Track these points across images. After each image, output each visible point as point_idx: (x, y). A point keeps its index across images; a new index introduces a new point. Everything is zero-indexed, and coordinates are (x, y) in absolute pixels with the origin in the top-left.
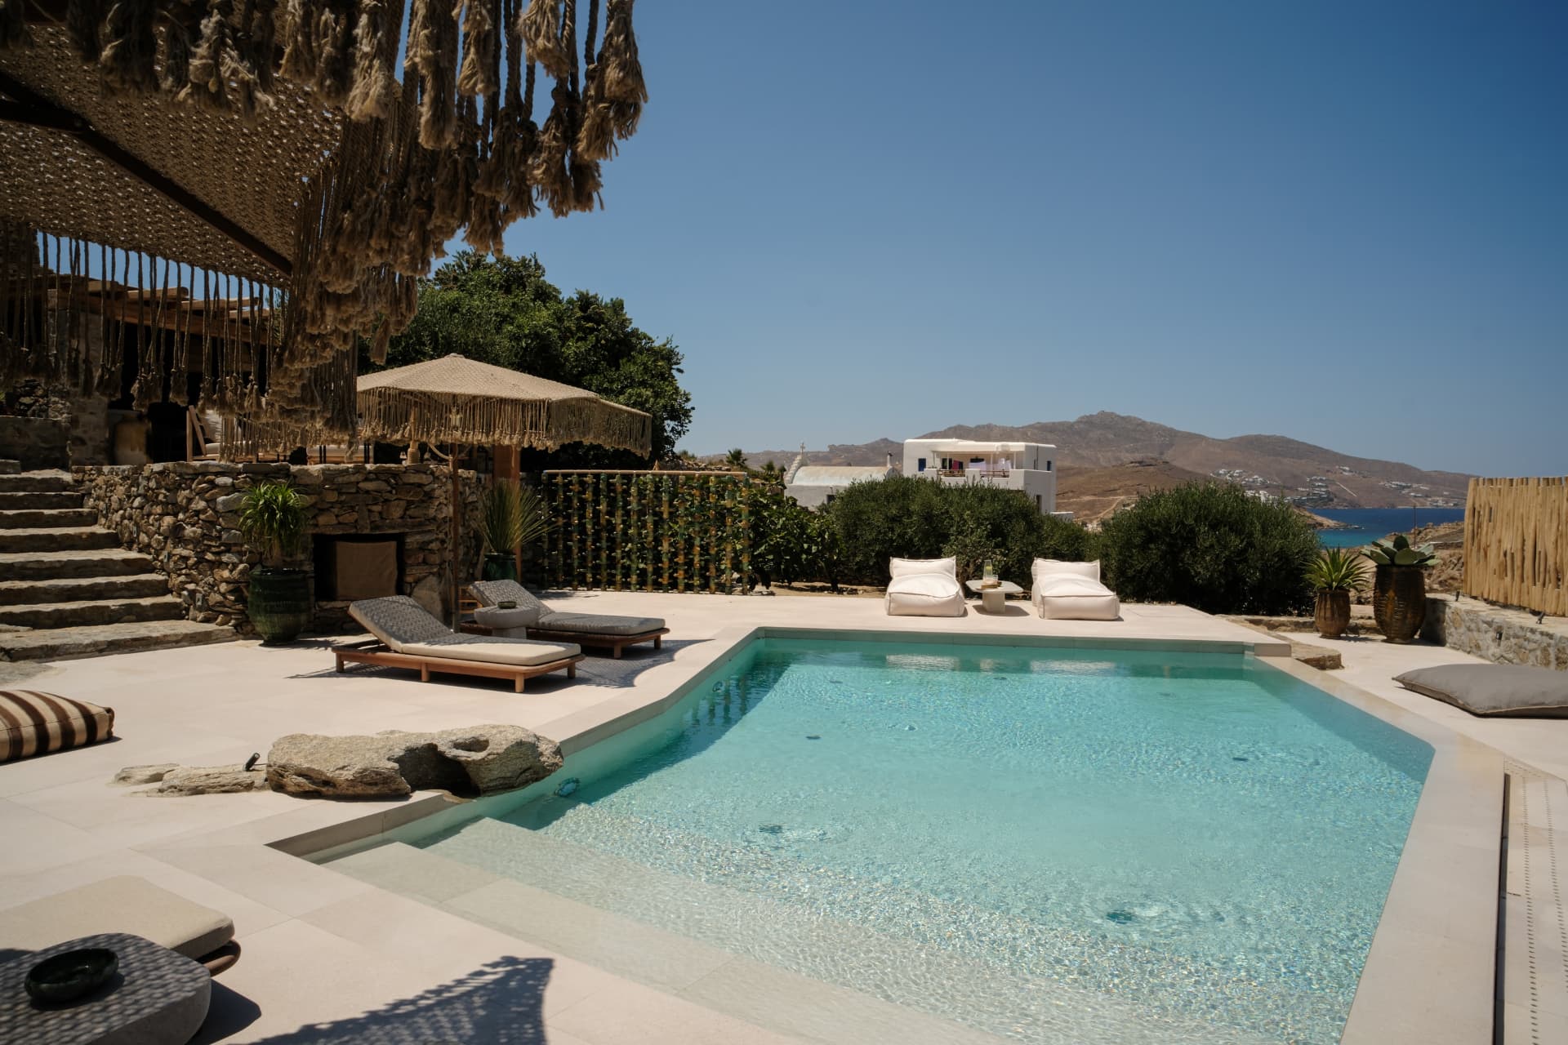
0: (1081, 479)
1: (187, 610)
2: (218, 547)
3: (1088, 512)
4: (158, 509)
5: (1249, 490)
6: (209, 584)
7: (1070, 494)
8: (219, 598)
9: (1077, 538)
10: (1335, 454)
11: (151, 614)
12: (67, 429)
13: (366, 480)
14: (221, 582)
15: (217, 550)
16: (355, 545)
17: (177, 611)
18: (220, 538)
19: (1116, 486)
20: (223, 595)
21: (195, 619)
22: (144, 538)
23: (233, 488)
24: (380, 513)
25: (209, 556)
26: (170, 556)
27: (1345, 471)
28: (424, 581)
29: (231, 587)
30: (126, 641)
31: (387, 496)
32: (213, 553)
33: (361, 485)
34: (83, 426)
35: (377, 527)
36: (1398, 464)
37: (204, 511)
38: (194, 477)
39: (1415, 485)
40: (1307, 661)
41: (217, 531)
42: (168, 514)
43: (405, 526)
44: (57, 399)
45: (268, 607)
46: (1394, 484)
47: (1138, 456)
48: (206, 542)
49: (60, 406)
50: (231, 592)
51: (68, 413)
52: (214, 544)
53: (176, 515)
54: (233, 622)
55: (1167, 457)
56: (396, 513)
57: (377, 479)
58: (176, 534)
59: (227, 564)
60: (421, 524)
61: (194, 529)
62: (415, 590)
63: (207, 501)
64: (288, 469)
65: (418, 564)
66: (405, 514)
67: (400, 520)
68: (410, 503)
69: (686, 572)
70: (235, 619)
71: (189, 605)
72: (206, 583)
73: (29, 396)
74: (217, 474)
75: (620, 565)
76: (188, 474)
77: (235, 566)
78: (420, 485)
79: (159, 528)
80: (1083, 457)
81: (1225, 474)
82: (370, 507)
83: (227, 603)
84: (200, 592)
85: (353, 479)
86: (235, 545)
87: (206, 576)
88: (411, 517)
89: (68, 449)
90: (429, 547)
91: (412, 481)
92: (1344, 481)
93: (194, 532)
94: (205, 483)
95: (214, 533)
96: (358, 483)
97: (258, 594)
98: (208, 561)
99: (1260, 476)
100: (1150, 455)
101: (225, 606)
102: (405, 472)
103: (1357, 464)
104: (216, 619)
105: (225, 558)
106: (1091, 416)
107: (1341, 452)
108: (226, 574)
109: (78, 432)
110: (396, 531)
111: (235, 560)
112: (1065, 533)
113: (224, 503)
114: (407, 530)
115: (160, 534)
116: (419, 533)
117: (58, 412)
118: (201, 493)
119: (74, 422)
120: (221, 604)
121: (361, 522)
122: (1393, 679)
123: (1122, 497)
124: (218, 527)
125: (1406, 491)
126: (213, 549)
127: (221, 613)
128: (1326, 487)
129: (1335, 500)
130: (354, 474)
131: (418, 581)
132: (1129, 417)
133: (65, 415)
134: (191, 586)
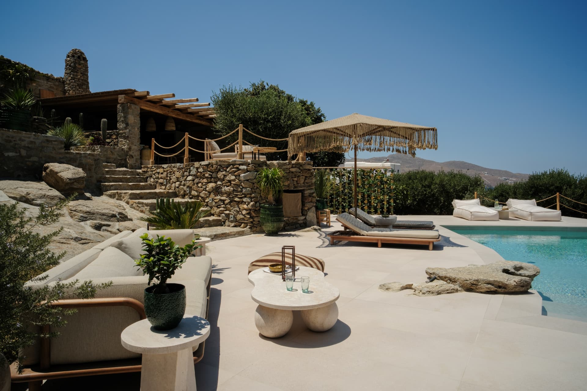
1: (224, 222)
2: (241, 195)
4: (205, 180)
6: (237, 211)
8: (242, 217)
10: (482, 168)
11: (212, 224)
12: (127, 152)
13: (292, 167)
14: (243, 210)
15: (241, 196)
16: (289, 194)
17: (220, 223)
18: (242, 191)
20: (244, 215)
21: (229, 226)
22: (194, 193)
23: (247, 171)
24: (297, 181)
25: (237, 199)
26: (213, 200)
27: (486, 173)
28: (311, 209)
29: (248, 212)
30: (220, 234)
31: (299, 174)
32: (239, 198)
33: (291, 169)
34: (133, 150)
35: (295, 187)
36: (504, 171)
37: (234, 180)
38: (227, 166)
39: (510, 179)
41: (241, 188)
42: (211, 182)
43: (304, 186)
44: (122, 140)
45: (273, 220)
46: (503, 178)
48: (235, 193)
49: (124, 142)
50: (248, 214)
51: (128, 145)
52: (239, 194)
53: (216, 182)
54: (248, 227)
56: (302, 181)
57: (295, 167)
58: (217, 191)
59: (245, 203)
60: (309, 186)
61: (229, 188)
62: (308, 213)
63: (236, 176)
64: (266, 163)
65: (309, 202)
66: (304, 182)
67: (303, 184)
68: (306, 177)
69: (368, 207)
70: (250, 225)
71: (226, 220)
72: (235, 210)
73: (109, 139)
74: (240, 165)
75: (341, 205)
76: (224, 165)
77: (249, 203)
78: (309, 170)
79: (206, 188)
82: (293, 179)
83: (246, 219)
84: (232, 214)
85: (288, 167)
86: (248, 194)
87: (234, 208)
88: (307, 183)
89: (127, 159)
90: (313, 195)
91: (307, 168)
92: (485, 177)
93: (229, 189)
94: (234, 168)
95: (239, 190)
96: (290, 168)
97: (268, 214)
98: (235, 201)
101: (245, 220)
102: (304, 164)
103: (490, 171)
104: (241, 225)
105: (244, 200)
107: (484, 167)
108: (245, 206)
109: (131, 153)
110: (302, 189)
111: (249, 201)
113: (244, 177)
114: (306, 188)
115: (206, 191)
116: (309, 189)
117: (123, 145)
118: (233, 173)
119: (130, 149)
120: (243, 219)
121: (290, 185)
124: (241, 187)
125: (507, 181)
126: (239, 196)
127: (242, 223)
130: (289, 165)
131: (309, 209)
133: (126, 146)
134: (227, 212)
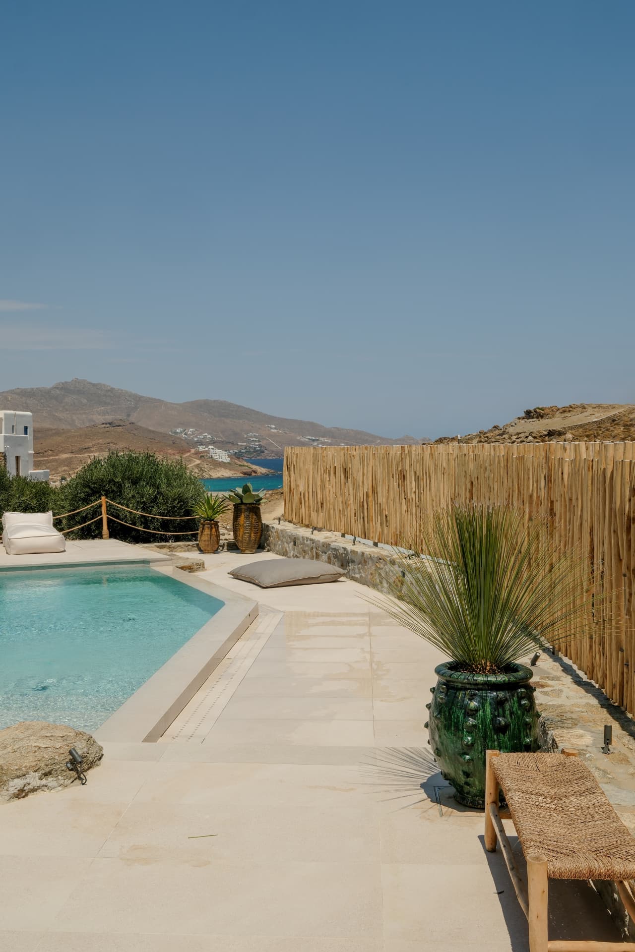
0: (58, 439)
3: (66, 468)
5: (200, 445)
7: (50, 453)
9: (44, 494)
10: (265, 415)
19: (90, 445)
27: (271, 428)
39: (321, 439)
40: (182, 568)
46: (307, 438)
47: (109, 418)
55: (132, 419)
80: (60, 420)
81: (181, 432)
92: (272, 436)
99: (209, 434)
100: (120, 417)
103: (280, 422)
106: (66, 383)
112: (34, 490)
122: (228, 573)
123: (96, 454)
128: (259, 441)
129: (266, 452)
132: (99, 384)
